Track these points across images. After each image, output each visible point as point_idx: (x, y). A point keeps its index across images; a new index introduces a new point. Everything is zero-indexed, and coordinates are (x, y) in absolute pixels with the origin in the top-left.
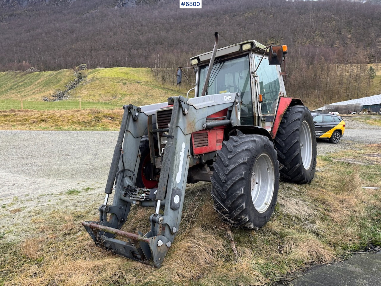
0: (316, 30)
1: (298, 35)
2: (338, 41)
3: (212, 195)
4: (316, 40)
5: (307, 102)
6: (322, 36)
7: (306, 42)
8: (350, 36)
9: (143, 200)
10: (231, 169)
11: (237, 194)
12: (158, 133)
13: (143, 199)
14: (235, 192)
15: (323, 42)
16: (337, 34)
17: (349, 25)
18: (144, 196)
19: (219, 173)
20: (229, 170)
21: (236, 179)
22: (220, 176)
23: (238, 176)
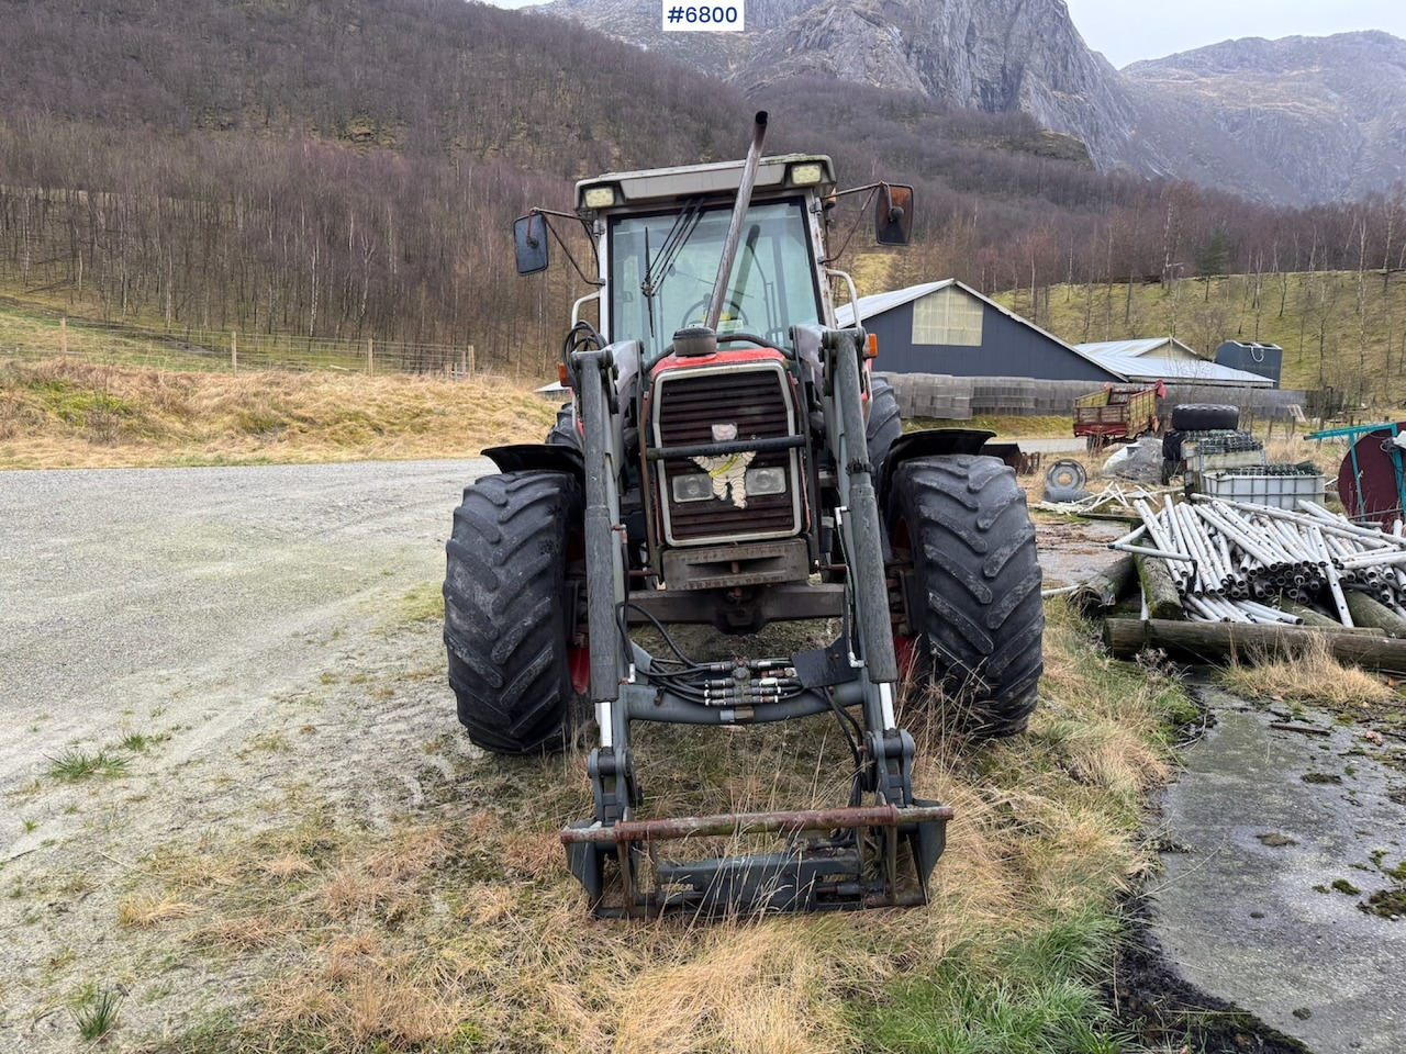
0: (514, 113)
1: (455, 118)
2: (584, 163)
3: (939, 650)
4: (517, 147)
5: (511, 359)
6: (535, 137)
7: (484, 149)
8: (616, 151)
9: (776, 698)
10: (1003, 561)
11: (1032, 631)
12: (661, 463)
13: (775, 693)
14: (1023, 626)
15: (538, 156)
16: (579, 136)
17: (611, 112)
18: (773, 686)
19: (966, 577)
20: (997, 563)
21: (1025, 588)
22: (971, 587)
23: (1030, 580)
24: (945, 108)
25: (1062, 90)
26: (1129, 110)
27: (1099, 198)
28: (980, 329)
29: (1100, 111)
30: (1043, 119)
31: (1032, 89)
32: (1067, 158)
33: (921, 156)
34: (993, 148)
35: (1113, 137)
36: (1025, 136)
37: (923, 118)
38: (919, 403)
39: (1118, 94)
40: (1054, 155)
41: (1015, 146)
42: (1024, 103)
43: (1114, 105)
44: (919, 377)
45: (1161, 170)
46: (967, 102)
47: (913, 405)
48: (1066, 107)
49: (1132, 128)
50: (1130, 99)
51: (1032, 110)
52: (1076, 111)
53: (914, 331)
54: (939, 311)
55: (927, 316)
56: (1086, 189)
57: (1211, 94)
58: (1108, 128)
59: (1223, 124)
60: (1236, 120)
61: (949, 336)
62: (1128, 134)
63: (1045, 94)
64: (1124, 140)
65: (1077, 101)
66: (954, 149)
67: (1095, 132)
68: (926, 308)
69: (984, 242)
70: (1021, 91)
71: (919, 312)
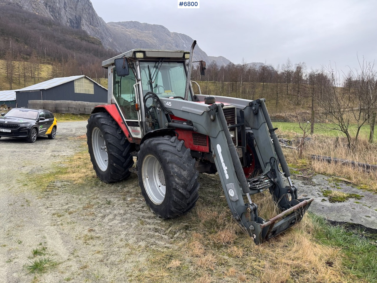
18: (268, 182)
24: (60, 24)
25: (92, 25)
26: (110, 34)
27: (107, 56)
28: (93, 90)
29: (103, 33)
30: (88, 32)
31: (84, 24)
32: (97, 44)
33: (54, 37)
34: (75, 38)
35: (107, 40)
36: (84, 36)
37: (53, 26)
38: (81, 109)
39: (107, 29)
40: (93, 43)
41: (82, 39)
42: (83, 27)
43: (106, 32)
44: (80, 102)
45: (119, 51)
46: (66, 24)
47: (79, 110)
48: (94, 30)
49: (111, 39)
50: (110, 31)
51: (85, 29)
52: (97, 32)
53: (75, 89)
54: (82, 84)
55: (78, 85)
56: (103, 53)
57: (129, 34)
58: (105, 38)
59: (132, 41)
60: (135, 41)
61: (85, 91)
62: (111, 40)
63: (88, 26)
64: (110, 41)
65: (97, 29)
66: (64, 37)
67: (103, 38)
68: (78, 83)
69: (80, 65)
70: (81, 24)
71: (76, 83)
